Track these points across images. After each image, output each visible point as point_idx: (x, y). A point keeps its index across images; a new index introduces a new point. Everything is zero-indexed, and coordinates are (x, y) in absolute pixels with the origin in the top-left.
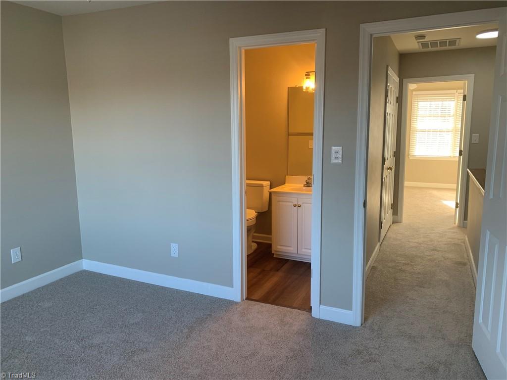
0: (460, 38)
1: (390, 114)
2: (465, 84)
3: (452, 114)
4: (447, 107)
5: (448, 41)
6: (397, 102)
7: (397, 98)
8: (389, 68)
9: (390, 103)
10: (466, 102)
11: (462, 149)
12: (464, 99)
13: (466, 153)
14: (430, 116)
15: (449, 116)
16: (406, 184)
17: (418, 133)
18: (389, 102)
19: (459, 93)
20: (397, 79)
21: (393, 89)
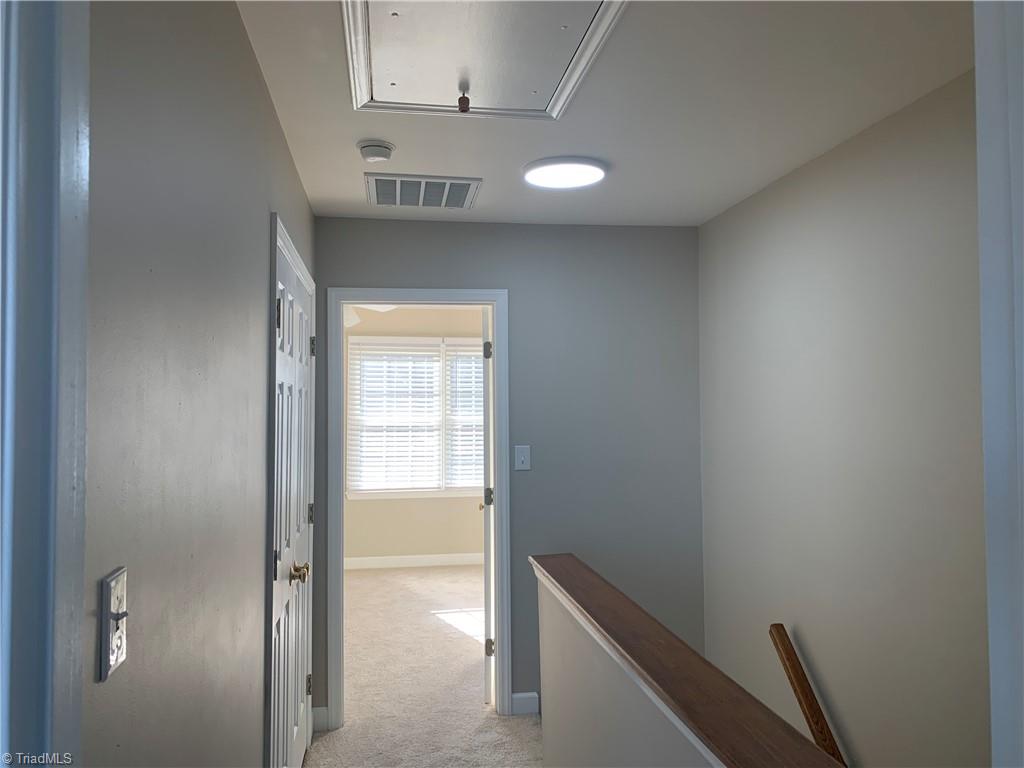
0: (480, 179)
1: (290, 389)
2: (485, 314)
3: (436, 389)
4: (426, 375)
5: (448, 183)
6: (312, 352)
7: (312, 341)
8: (280, 226)
9: (291, 354)
10: (491, 360)
11: (492, 486)
12: (487, 354)
13: (502, 497)
14: (390, 394)
15: (431, 394)
16: (349, 563)
17: (364, 434)
18: (287, 348)
19: (448, 345)
20: (310, 286)
21: (298, 309)
